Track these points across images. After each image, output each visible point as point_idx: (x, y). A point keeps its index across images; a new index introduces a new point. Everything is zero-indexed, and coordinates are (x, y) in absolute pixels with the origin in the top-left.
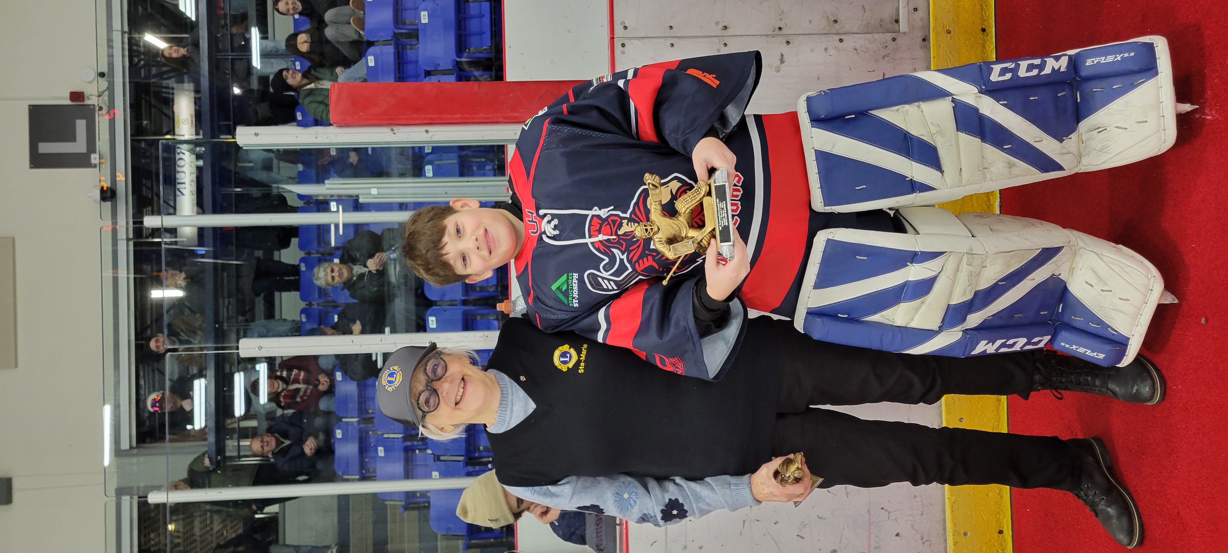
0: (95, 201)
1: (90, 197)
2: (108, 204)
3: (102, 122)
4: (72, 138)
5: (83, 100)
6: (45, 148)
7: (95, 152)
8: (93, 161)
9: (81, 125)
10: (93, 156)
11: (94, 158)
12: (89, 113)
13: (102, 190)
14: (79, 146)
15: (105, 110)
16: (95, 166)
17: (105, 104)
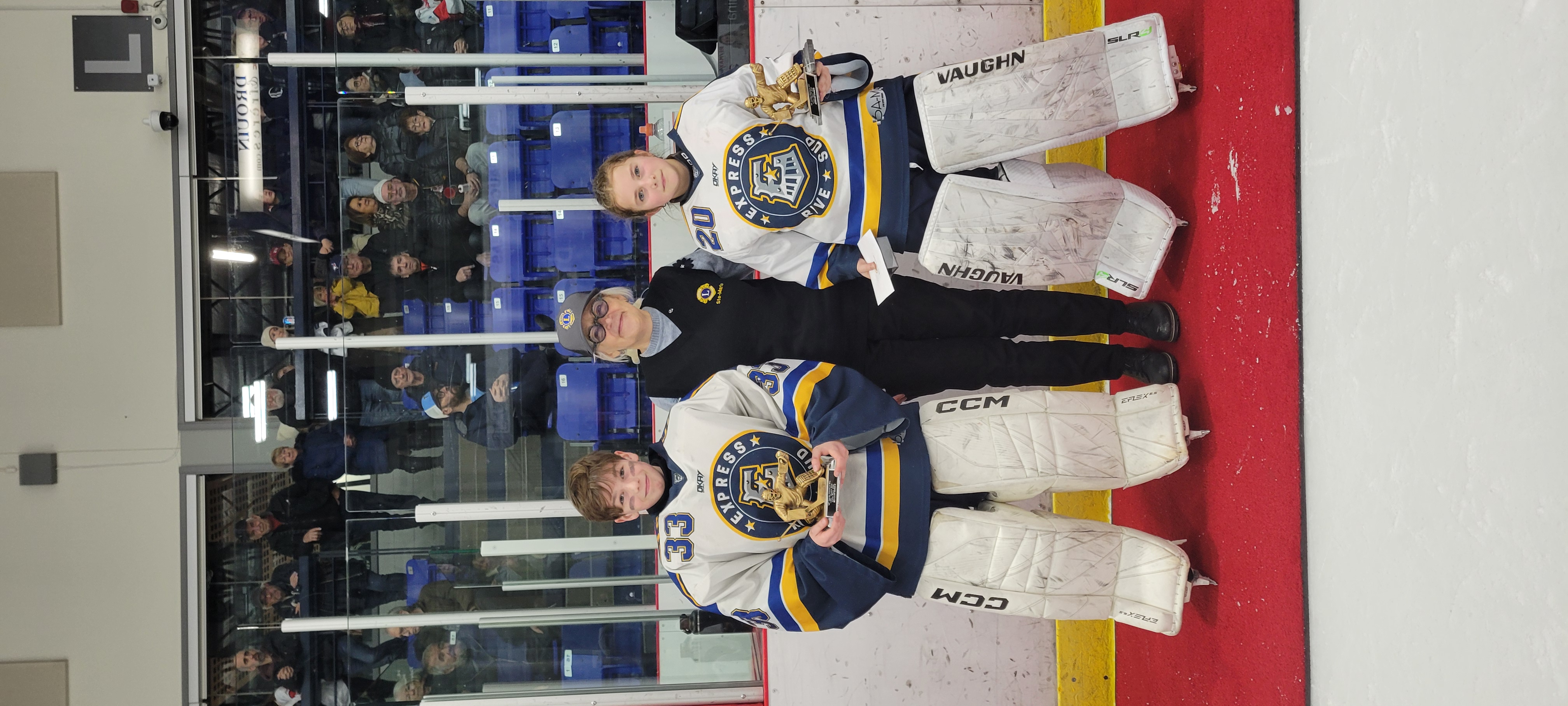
0: (154, 130)
1: (148, 124)
2: (169, 133)
3: (159, 38)
4: (125, 56)
5: (137, 12)
6: (92, 67)
7: (152, 73)
8: (150, 83)
9: (134, 41)
10: (149, 77)
11: (152, 80)
12: (144, 27)
13: (163, 115)
14: (133, 65)
16: (152, 89)
17: (164, 17)
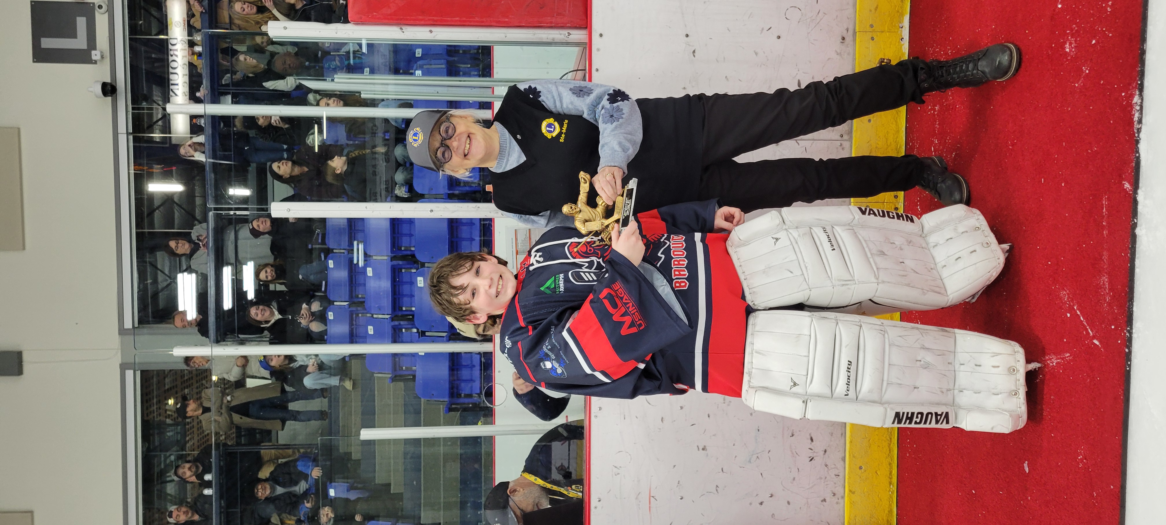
0: (97, 96)
1: (92, 92)
2: (109, 99)
3: (101, 20)
4: (74, 35)
6: (47, 43)
7: (95, 49)
8: (94, 57)
9: (81, 22)
10: (93, 52)
11: (95, 55)
12: (89, 12)
13: (104, 85)
14: (80, 43)
15: (105, 8)
16: (95, 62)
17: (105, 3)
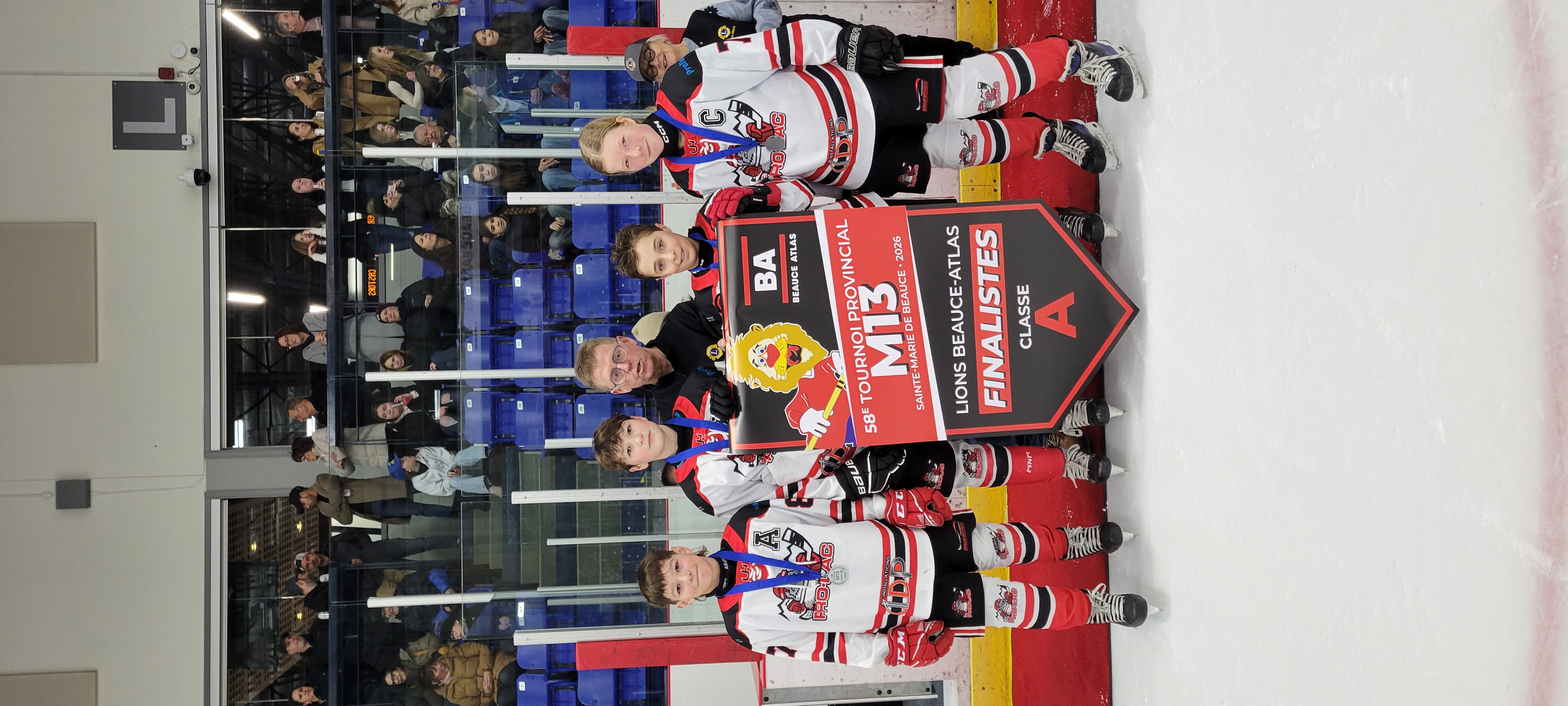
0: (188, 185)
1: (183, 181)
3: (193, 102)
5: (173, 77)
6: (130, 127)
7: (185, 133)
8: (184, 143)
9: (170, 104)
10: (184, 137)
11: (186, 140)
12: (179, 92)
13: (197, 172)
14: (168, 126)
15: (197, 88)
16: (185, 148)
17: (198, 83)
